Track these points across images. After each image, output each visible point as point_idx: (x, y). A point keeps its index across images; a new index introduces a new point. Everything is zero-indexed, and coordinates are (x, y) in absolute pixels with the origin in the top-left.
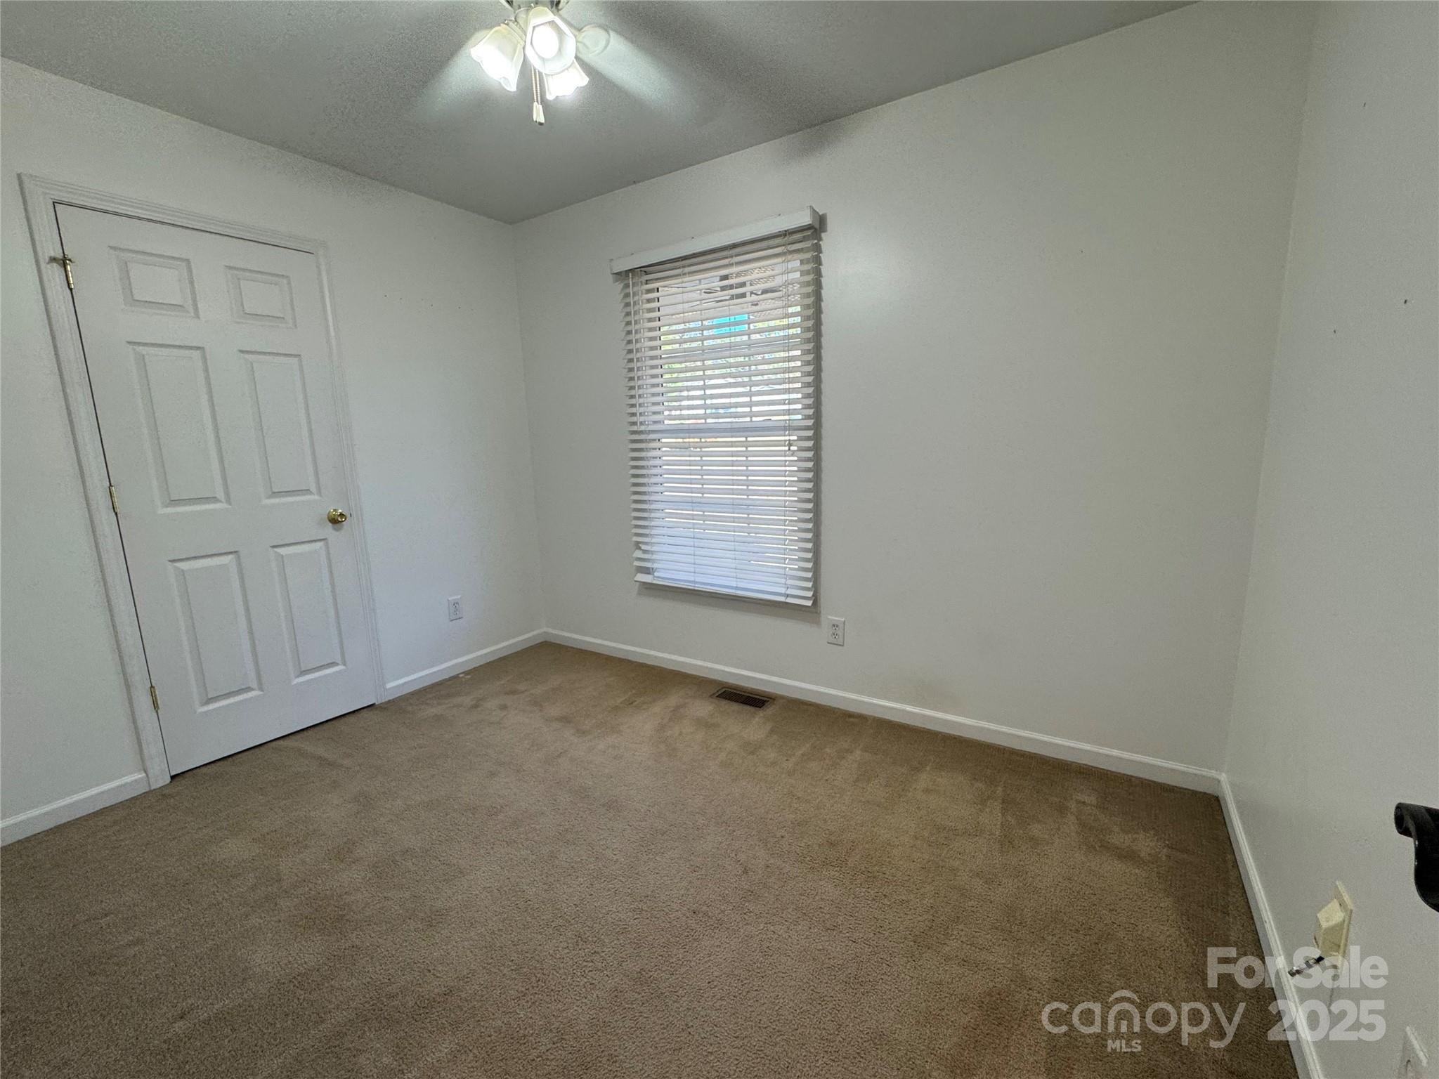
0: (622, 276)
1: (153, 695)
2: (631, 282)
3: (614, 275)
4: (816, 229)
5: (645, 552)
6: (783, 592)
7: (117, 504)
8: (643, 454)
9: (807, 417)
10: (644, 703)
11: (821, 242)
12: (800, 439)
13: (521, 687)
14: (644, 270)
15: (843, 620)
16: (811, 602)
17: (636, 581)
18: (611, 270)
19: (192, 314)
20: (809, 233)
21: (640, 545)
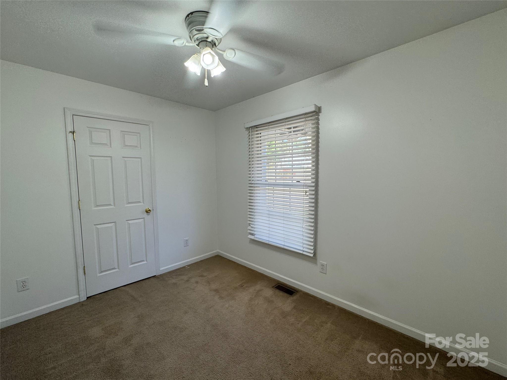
0: (248, 129)
1: (84, 270)
2: (251, 131)
3: (246, 129)
4: (317, 112)
5: (252, 227)
6: (302, 250)
7: (80, 207)
8: (252, 192)
9: (313, 182)
10: (247, 287)
11: (319, 117)
12: (310, 190)
13: (205, 274)
14: (256, 127)
15: (326, 263)
16: (313, 255)
17: (248, 238)
18: (244, 127)
19: (109, 146)
20: (314, 114)
21: (250, 224)
